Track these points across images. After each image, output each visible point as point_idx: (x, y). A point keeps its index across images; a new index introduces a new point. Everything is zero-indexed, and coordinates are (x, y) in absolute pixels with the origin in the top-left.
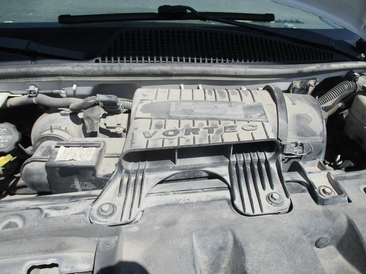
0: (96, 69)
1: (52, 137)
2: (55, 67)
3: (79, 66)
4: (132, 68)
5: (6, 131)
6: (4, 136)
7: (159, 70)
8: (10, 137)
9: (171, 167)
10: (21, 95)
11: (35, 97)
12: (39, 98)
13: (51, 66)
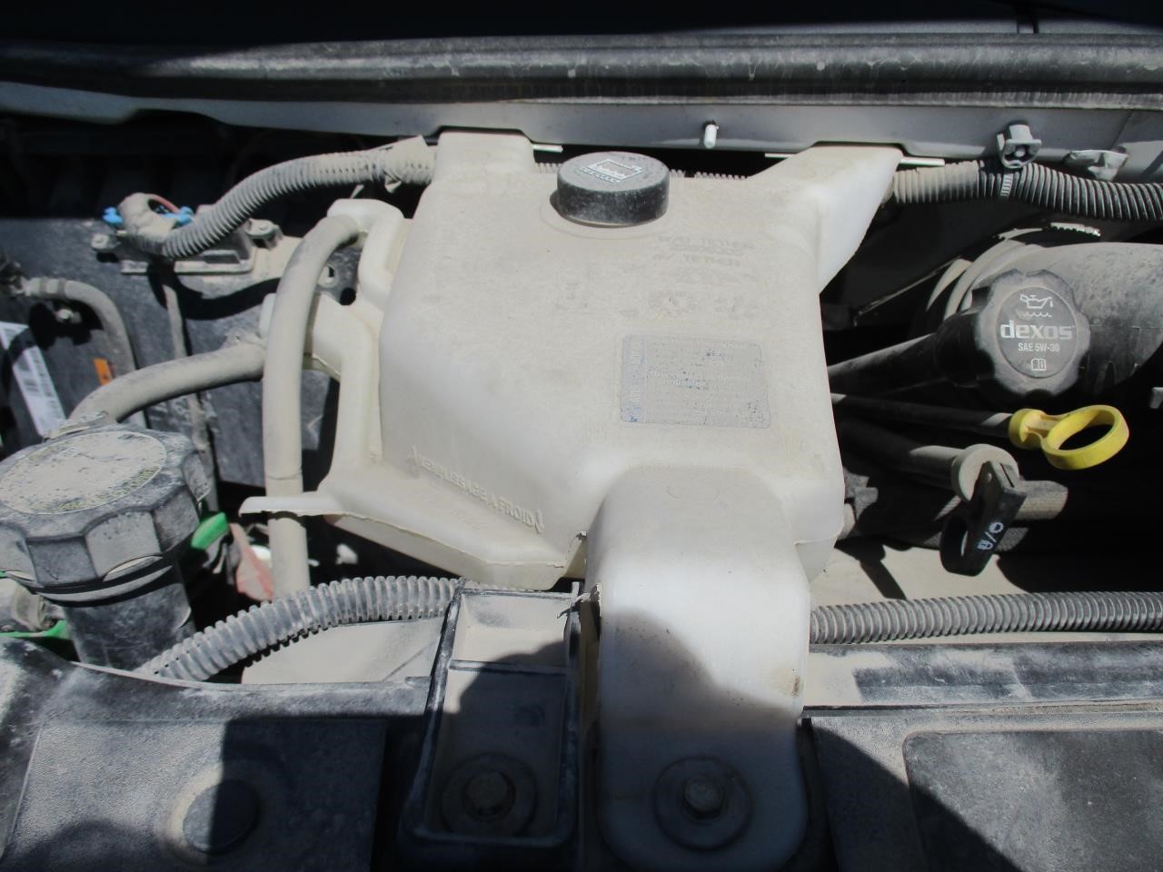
5: (1052, 305)
6: (1047, 328)
8: (1064, 333)
10: (941, 162)
11: (1013, 171)
12: (1030, 178)
13: (1148, 46)
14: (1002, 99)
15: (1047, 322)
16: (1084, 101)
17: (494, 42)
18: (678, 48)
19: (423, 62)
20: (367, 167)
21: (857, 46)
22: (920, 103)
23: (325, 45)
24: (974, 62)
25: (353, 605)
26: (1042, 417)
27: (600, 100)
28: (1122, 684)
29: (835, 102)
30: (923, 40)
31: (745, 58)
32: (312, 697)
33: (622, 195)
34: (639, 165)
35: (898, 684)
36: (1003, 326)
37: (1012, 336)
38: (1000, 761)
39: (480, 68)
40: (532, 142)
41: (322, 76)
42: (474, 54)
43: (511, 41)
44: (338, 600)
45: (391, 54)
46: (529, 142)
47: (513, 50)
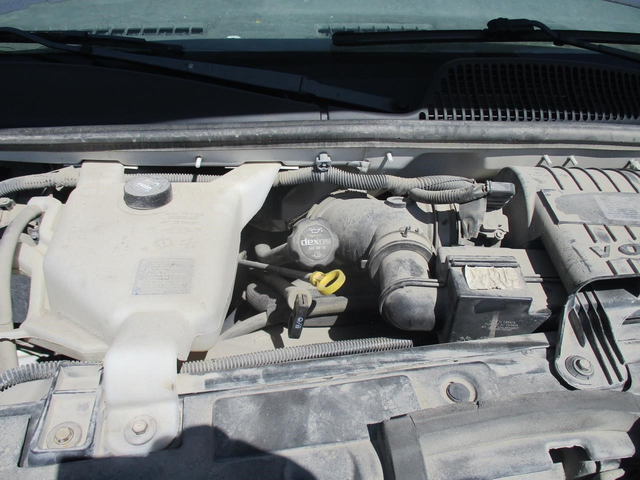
0: (432, 130)
1: (410, 244)
2: (372, 126)
3: (407, 125)
4: (486, 130)
5: (322, 231)
6: (320, 240)
7: (525, 133)
8: (327, 241)
9: (632, 300)
10: (297, 168)
11: (324, 171)
12: (331, 174)
13: (365, 124)
14: (313, 145)
15: (320, 238)
16: (345, 145)
17: (100, 128)
18: (178, 130)
19: (68, 137)
20: (47, 181)
21: (251, 127)
22: (281, 148)
23: (24, 129)
24: (298, 133)
25: (25, 375)
26: (322, 274)
27: (149, 150)
28: (296, 375)
29: (247, 148)
30: (278, 124)
31: (206, 134)
32: (3, 410)
33: (148, 197)
34: (159, 182)
35: (219, 383)
36: (302, 241)
37: (306, 244)
38: (243, 405)
39: (94, 139)
40: (125, 165)
41: (23, 143)
42: (91, 133)
43: (108, 127)
44: (18, 373)
45: (54, 134)
46: (123, 166)
47: (108, 132)
